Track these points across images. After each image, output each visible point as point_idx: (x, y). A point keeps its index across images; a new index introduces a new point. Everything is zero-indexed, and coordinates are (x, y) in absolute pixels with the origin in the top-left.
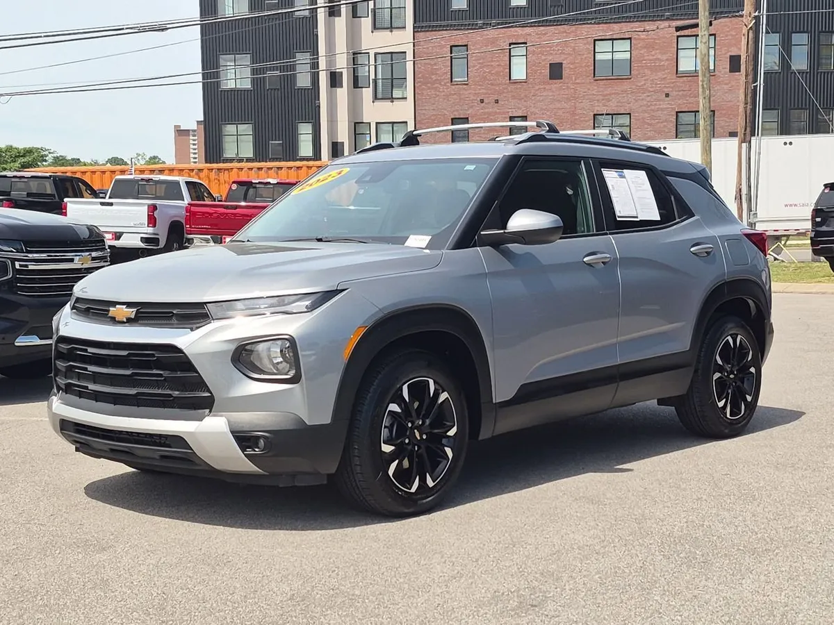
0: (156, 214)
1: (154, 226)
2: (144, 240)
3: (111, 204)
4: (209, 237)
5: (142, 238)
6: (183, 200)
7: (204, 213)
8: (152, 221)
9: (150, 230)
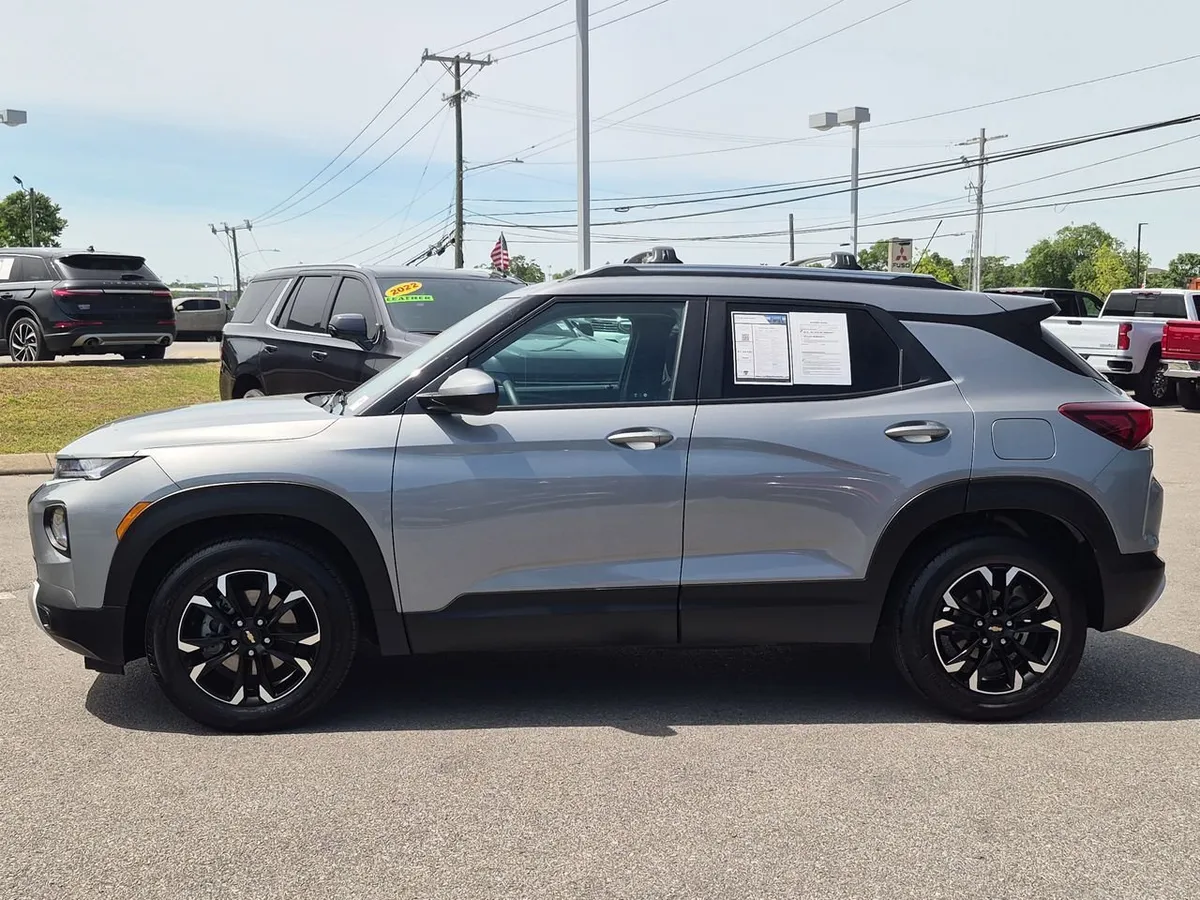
0: (1130, 334)
1: (1126, 348)
2: (1111, 364)
3: (1079, 323)
4: (1187, 362)
5: (1109, 362)
6: (1186, 317)
7: (1184, 334)
8: (1124, 342)
9: (1121, 352)
